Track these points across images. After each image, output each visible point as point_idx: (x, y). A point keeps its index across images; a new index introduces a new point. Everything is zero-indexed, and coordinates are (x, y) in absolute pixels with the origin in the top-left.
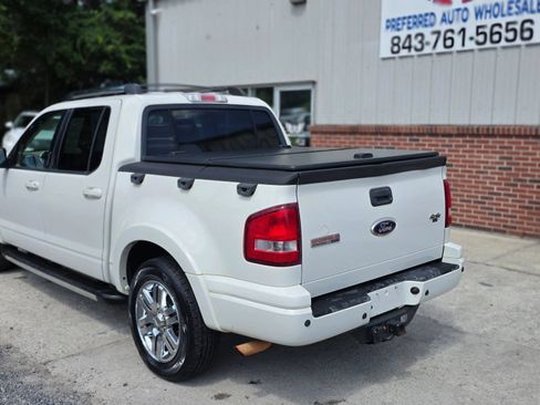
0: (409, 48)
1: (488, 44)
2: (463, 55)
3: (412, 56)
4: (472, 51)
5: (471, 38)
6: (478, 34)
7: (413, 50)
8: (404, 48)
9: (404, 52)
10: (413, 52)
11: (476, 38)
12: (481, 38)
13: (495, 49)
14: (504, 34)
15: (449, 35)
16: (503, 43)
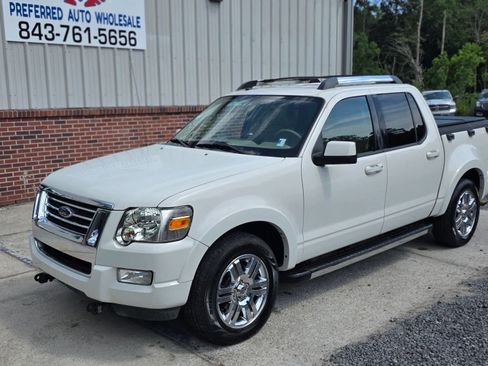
0: (40, 35)
1: (108, 45)
2: (90, 50)
3: (43, 44)
4: (96, 47)
5: (96, 38)
6: (100, 35)
7: (43, 38)
8: (33, 34)
9: (33, 39)
10: (44, 40)
11: (99, 38)
12: (102, 39)
13: (113, 48)
14: (119, 40)
15: (77, 31)
16: (118, 45)
